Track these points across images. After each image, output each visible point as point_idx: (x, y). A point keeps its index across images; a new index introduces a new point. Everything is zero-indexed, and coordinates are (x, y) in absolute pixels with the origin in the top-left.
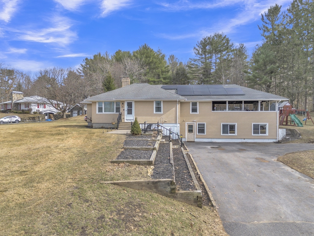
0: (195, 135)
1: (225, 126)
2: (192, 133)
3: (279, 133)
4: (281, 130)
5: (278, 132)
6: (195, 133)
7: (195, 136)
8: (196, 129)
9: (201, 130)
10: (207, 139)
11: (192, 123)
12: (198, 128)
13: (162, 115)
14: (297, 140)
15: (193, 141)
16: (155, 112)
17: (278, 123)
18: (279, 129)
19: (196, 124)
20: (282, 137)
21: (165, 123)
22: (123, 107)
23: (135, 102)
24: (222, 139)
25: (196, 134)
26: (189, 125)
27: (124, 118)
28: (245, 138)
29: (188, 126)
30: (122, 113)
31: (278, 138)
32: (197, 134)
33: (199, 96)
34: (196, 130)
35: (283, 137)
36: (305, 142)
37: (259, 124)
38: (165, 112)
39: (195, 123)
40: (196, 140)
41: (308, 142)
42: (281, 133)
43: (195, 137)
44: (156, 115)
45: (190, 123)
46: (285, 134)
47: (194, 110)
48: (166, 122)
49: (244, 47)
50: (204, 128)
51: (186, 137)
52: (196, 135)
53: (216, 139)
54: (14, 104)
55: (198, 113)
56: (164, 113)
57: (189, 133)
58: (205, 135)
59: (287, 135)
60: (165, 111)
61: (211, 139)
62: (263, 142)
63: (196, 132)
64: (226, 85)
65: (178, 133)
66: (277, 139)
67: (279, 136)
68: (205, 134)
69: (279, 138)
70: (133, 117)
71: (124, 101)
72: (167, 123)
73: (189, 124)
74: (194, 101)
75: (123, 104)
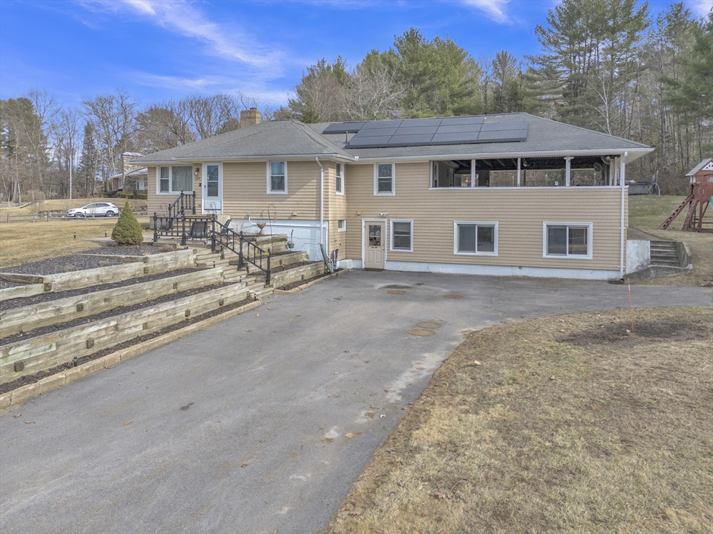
0: (386, 251)
1: (465, 230)
2: (379, 248)
3: (628, 252)
4: (636, 245)
5: (622, 249)
6: (386, 248)
7: (386, 254)
8: (389, 235)
9: (402, 239)
10: (418, 264)
11: (378, 220)
12: (395, 233)
13: (283, 198)
14: (674, 277)
15: (382, 268)
16: (269, 191)
17: (623, 221)
18: (630, 242)
19: (389, 223)
20: (637, 264)
21: (293, 218)
22: (198, 178)
23: (226, 164)
24: (457, 266)
25: (388, 250)
26: (370, 226)
27: (200, 206)
28: (521, 263)
29: (368, 228)
30: (196, 194)
31: (622, 266)
32: (391, 249)
33: (398, 149)
34: (389, 238)
35: (642, 266)
36: (698, 284)
37: (566, 226)
38: (292, 190)
39: (386, 220)
40: (389, 266)
41: (708, 283)
42: (636, 253)
43: (385, 256)
44: (271, 197)
45: (374, 220)
46: (648, 255)
47: (385, 186)
48: (295, 216)
49: (683, 13)
50: (409, 233)
51: (363, 257)
52: (389, 252)
53: (440, 265)
54: (126, 179)
55: (394, 194)
56: (291, 193)
57: (370, 248)
58: (411, 253)
59: (655, 257)
60: (293, 187)
61: (427, 264)
62: (577, 278)
63: (389, 244)
64: (497, 117)
65: (323, 247)
66: (622, 270)
67: (628, 263)
68: (412, 250)
69: (628, 267)
70: (221, 202)
71: (201, 164)
72: (296, 218)
73: (371, 224)
74: (385, 160)
75: (198, 170)
